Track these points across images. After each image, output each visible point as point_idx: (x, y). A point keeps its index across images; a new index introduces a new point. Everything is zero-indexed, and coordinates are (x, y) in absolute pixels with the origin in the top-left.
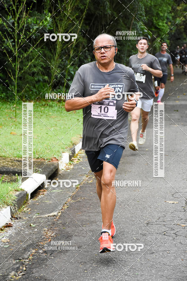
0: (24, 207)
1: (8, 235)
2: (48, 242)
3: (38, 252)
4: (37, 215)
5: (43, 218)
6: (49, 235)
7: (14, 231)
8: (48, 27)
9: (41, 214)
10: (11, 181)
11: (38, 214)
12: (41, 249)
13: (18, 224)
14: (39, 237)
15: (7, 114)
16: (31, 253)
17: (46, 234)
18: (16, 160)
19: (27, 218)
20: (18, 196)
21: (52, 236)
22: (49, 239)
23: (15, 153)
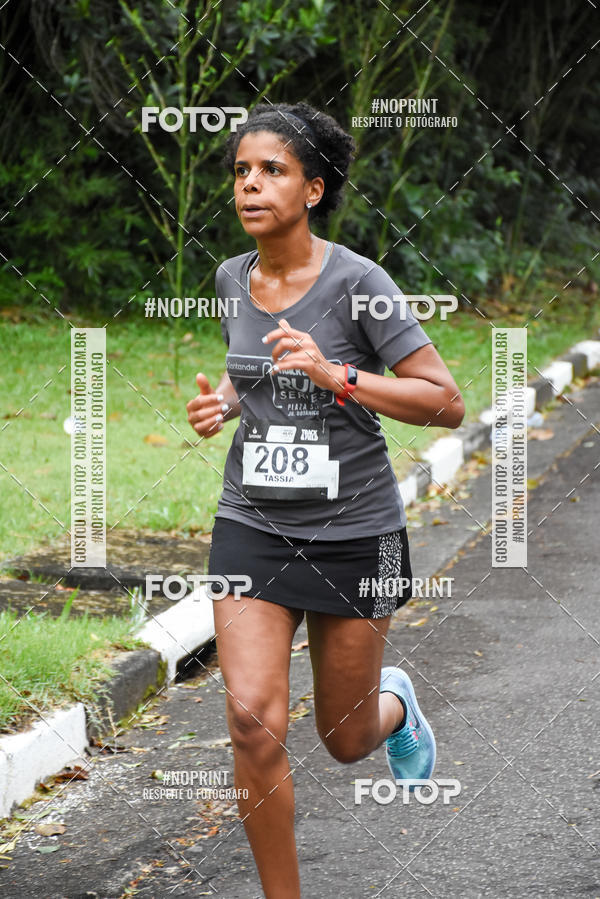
0: (144, 712)
1: (63, 811)
2: (206, 837)
3: (160, 872)
4: (187, 738)
5: (206, 750)
6: (216, 811)
7: (90, 795)
8: (316, 35)
9: (204, 736)
10: (110, 612)
11: (190, 734)
12: (177, 860)
13: (109, 770)
14: (177, 817)
15: (151, 368)
16: (134, 874)
17: (204, 808)
18: (147, 537)
19: (148, 749)
20: (123, 667)
21: (224, 818)
22: (210, 826)
23: (145, 511)
